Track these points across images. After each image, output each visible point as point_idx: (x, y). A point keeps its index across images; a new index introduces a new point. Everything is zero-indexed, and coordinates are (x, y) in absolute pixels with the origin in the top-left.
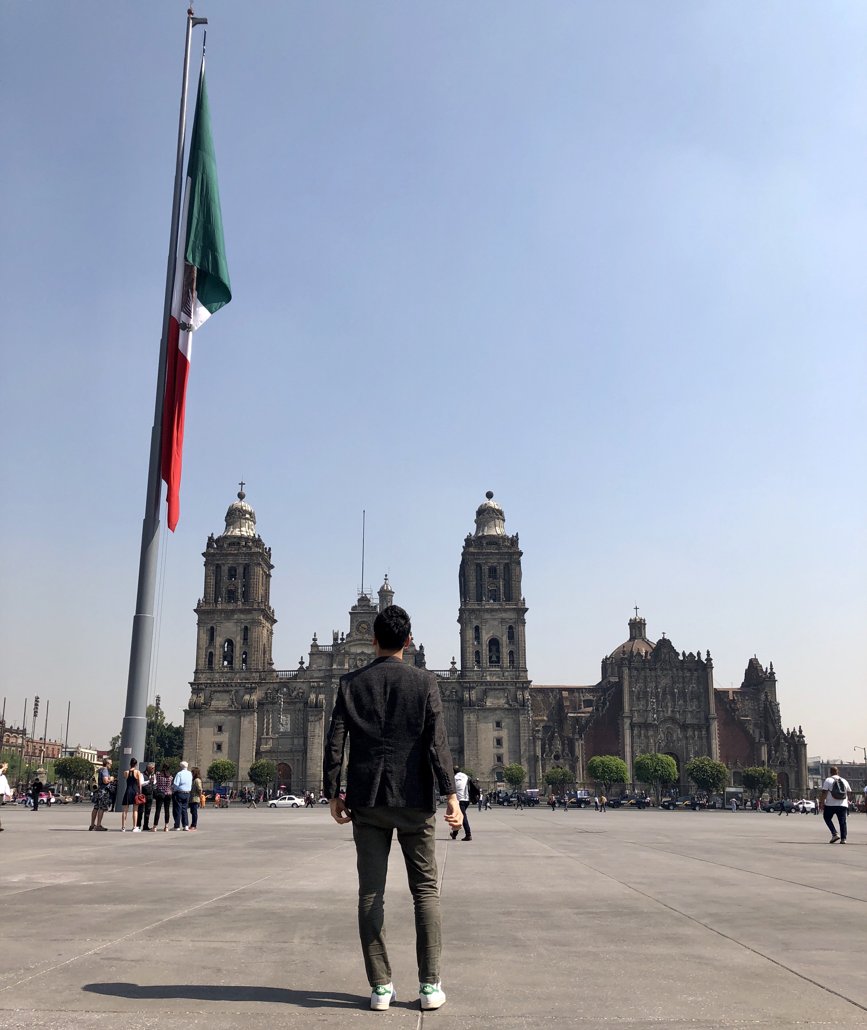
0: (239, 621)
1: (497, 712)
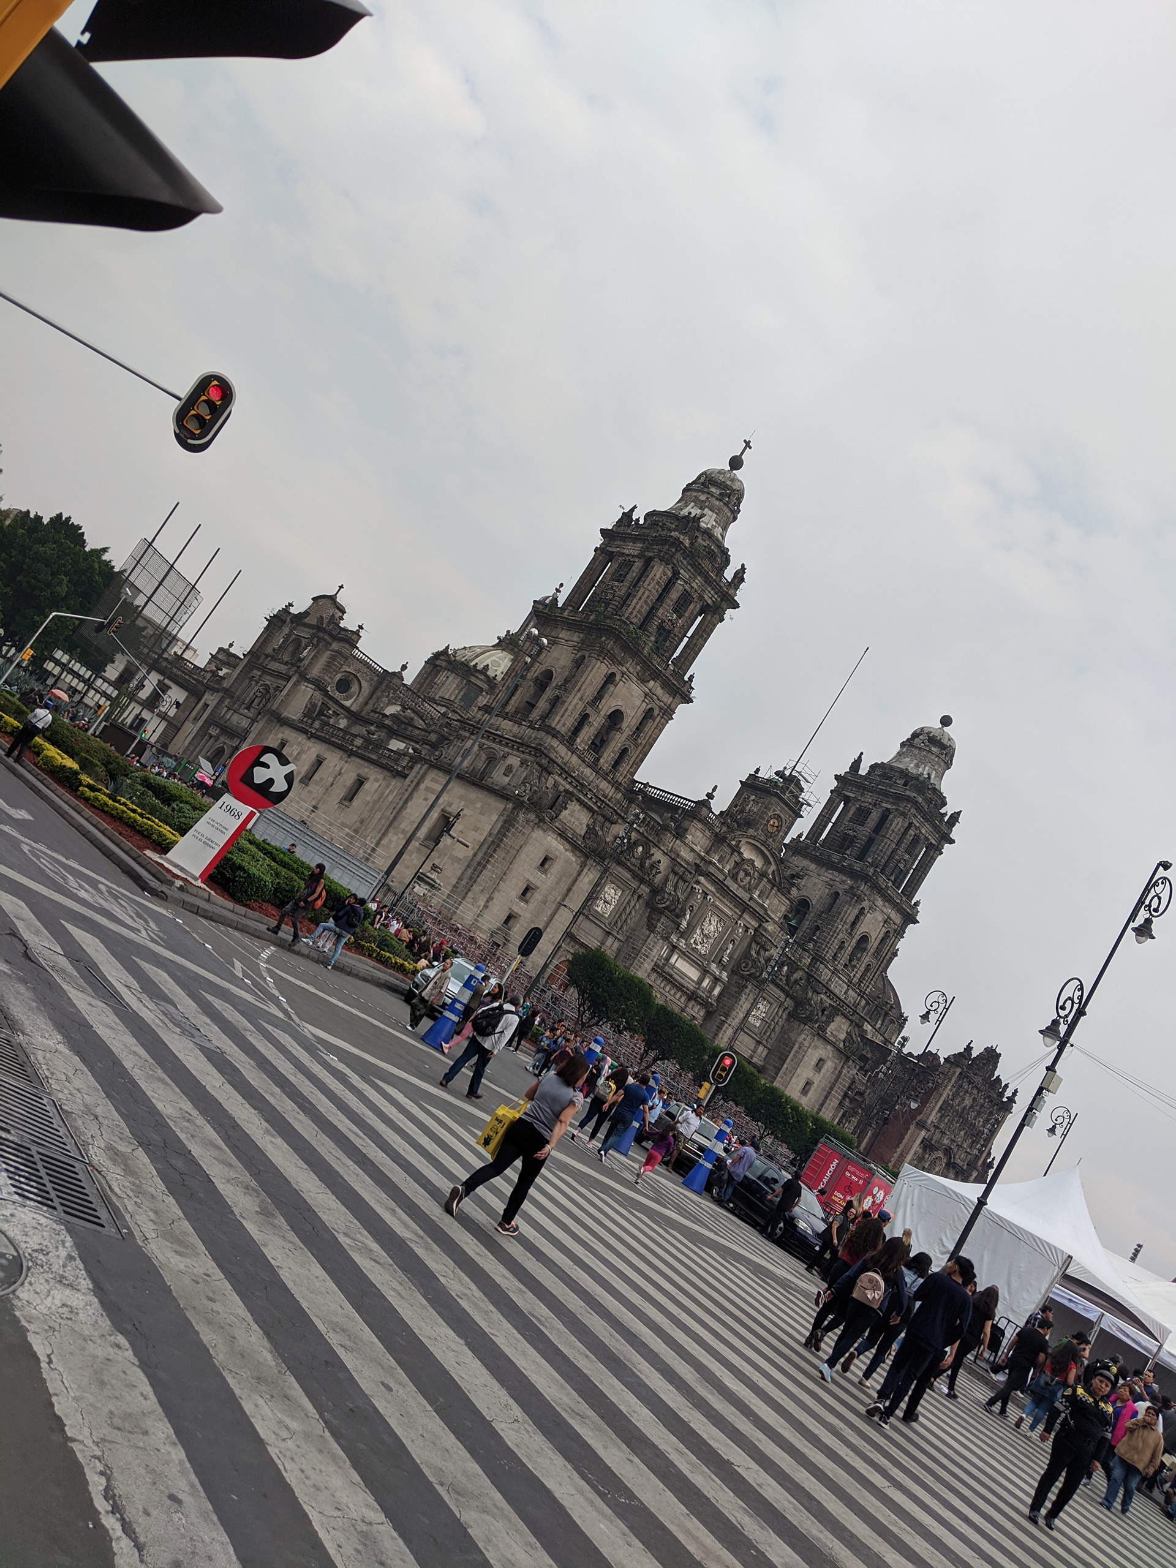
0: (650, 694)
1: (829, 1047)
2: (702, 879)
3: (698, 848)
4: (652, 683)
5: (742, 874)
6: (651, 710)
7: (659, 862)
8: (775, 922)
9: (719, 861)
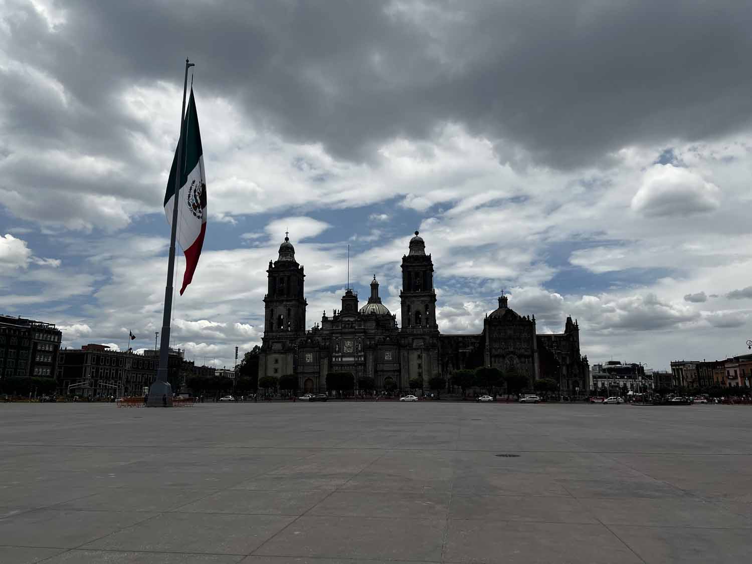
0: (286, 306)
4: (284, 303)
5: (347, 326)
6: (289, 309)
7: (317, 340)
8: (374, 329)
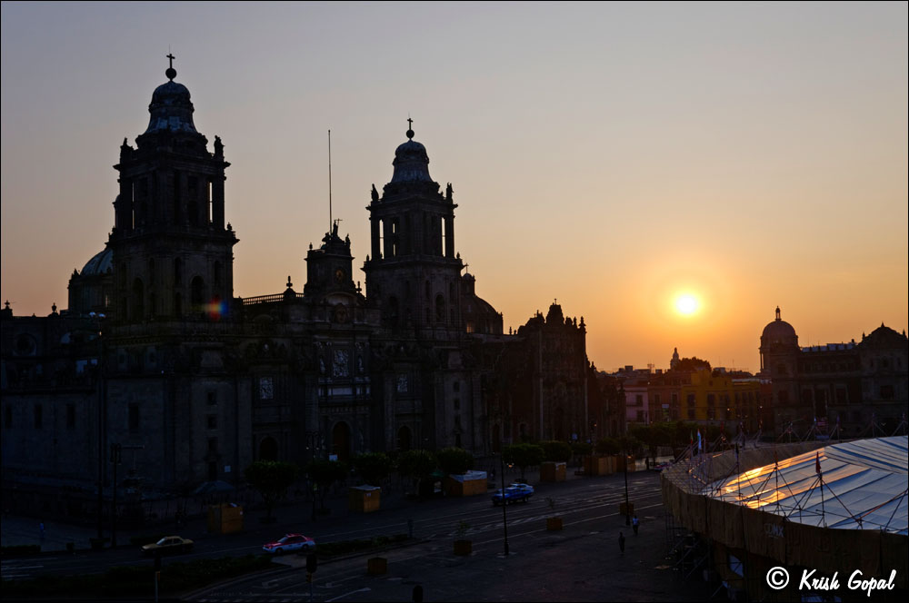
0: (210, 254)
1: (455, 374)
2: (317, 337)
3: (302, 320)
6: (217, 262)
7: (283, 345)
9: (320, 319)
